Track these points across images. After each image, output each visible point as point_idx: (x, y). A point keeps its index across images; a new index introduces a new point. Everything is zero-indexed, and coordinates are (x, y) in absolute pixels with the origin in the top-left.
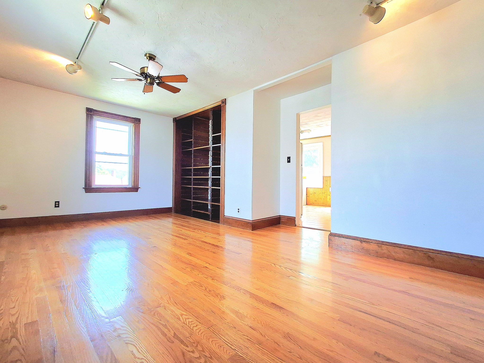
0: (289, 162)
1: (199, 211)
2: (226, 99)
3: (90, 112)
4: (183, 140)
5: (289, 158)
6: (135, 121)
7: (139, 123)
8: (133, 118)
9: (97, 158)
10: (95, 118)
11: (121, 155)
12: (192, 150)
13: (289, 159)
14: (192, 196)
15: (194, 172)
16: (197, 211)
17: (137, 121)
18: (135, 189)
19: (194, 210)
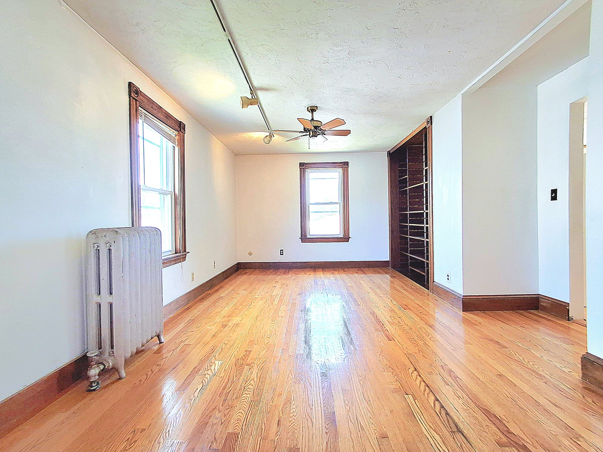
0: (554, 198)
1: (415, 270)
2: (431, 117)
3: (303, 166)
4: (400, 177)
5: (554, 192)
6: (343, 166)
7: (347, 167)
8: (341, 163)
9: (312, 208)
10: (308, 171)
11: (331, 203)
12: (407, 189)
13: (554, 194)
14: (409, 249)
15: (411, 218)
16: (413, 269)
17: (345, 165)
18: (346, 239)
19: (411, 268)
